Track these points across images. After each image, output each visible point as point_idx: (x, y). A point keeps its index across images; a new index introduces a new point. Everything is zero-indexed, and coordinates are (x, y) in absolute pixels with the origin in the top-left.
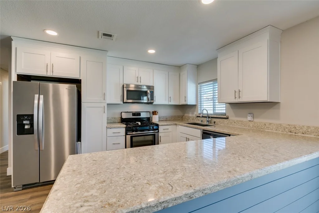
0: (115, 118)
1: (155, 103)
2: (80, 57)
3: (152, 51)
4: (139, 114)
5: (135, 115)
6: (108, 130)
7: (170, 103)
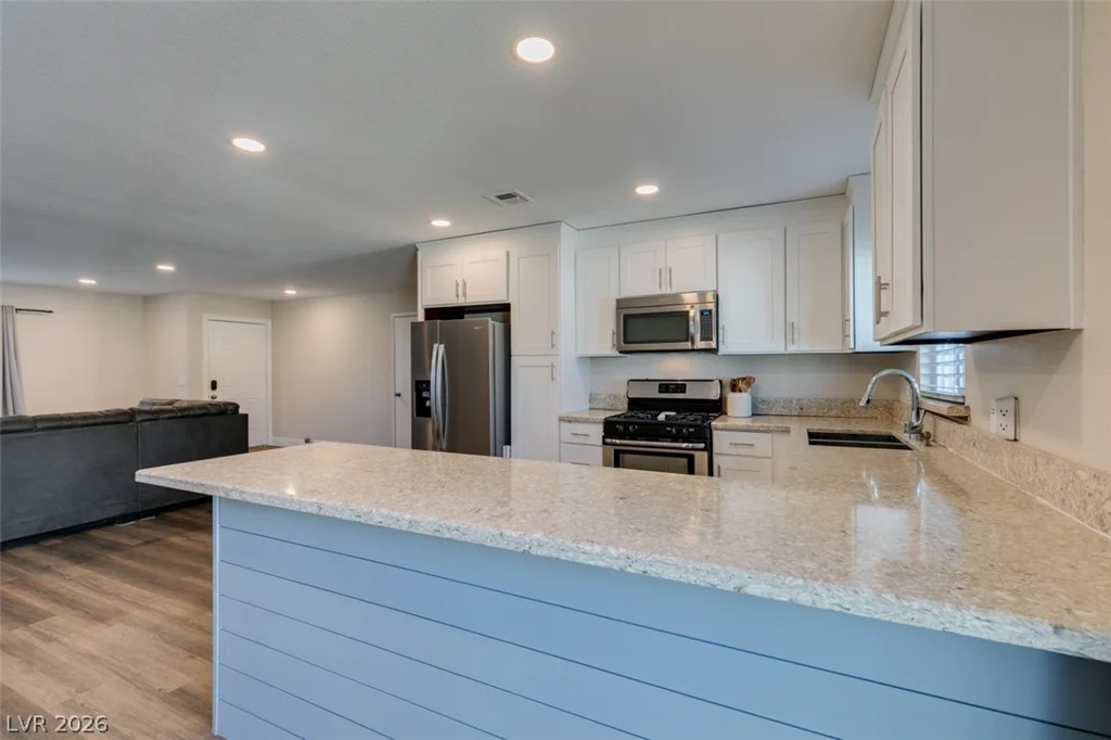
0: (615, 397)
1: (723, 350)
2: (508, 253)
3: (647, 190)
4: (680, 387)
5: (667, 391)
6: (563, 424)
7: (792, 349)
